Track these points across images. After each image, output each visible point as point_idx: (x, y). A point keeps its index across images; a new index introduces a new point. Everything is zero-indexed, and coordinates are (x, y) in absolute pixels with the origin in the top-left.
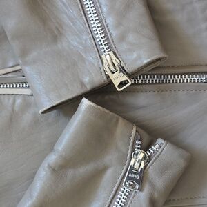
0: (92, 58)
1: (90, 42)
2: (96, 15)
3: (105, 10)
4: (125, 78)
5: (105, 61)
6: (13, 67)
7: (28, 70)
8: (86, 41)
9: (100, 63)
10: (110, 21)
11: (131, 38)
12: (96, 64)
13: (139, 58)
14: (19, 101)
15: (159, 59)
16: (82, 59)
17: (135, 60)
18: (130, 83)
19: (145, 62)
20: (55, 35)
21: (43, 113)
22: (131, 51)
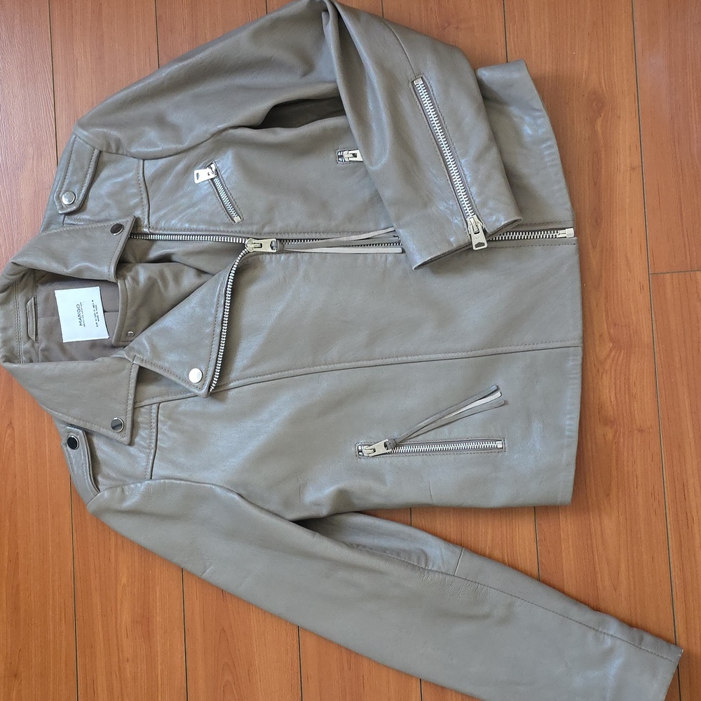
0: (457, 220)
1: (456, 207)
2: (463, 188)
3: (469, 180)
4: (484, 241)
5: (469, 223)
6: (384, 229)
7: (401, 232)
8: (452, 206)
9: (465, 224)
10: (474, 190)
11: (491, 204)
12: (461, 226)
13: (497, 220)
14: (390, 258)
15: (515, 221)
16: (450, 223)
17: (495, 221)
18: (486, 246)
19: (503, 223)
20: (426, 203)
21: (415, 269)
22: (491, 215)
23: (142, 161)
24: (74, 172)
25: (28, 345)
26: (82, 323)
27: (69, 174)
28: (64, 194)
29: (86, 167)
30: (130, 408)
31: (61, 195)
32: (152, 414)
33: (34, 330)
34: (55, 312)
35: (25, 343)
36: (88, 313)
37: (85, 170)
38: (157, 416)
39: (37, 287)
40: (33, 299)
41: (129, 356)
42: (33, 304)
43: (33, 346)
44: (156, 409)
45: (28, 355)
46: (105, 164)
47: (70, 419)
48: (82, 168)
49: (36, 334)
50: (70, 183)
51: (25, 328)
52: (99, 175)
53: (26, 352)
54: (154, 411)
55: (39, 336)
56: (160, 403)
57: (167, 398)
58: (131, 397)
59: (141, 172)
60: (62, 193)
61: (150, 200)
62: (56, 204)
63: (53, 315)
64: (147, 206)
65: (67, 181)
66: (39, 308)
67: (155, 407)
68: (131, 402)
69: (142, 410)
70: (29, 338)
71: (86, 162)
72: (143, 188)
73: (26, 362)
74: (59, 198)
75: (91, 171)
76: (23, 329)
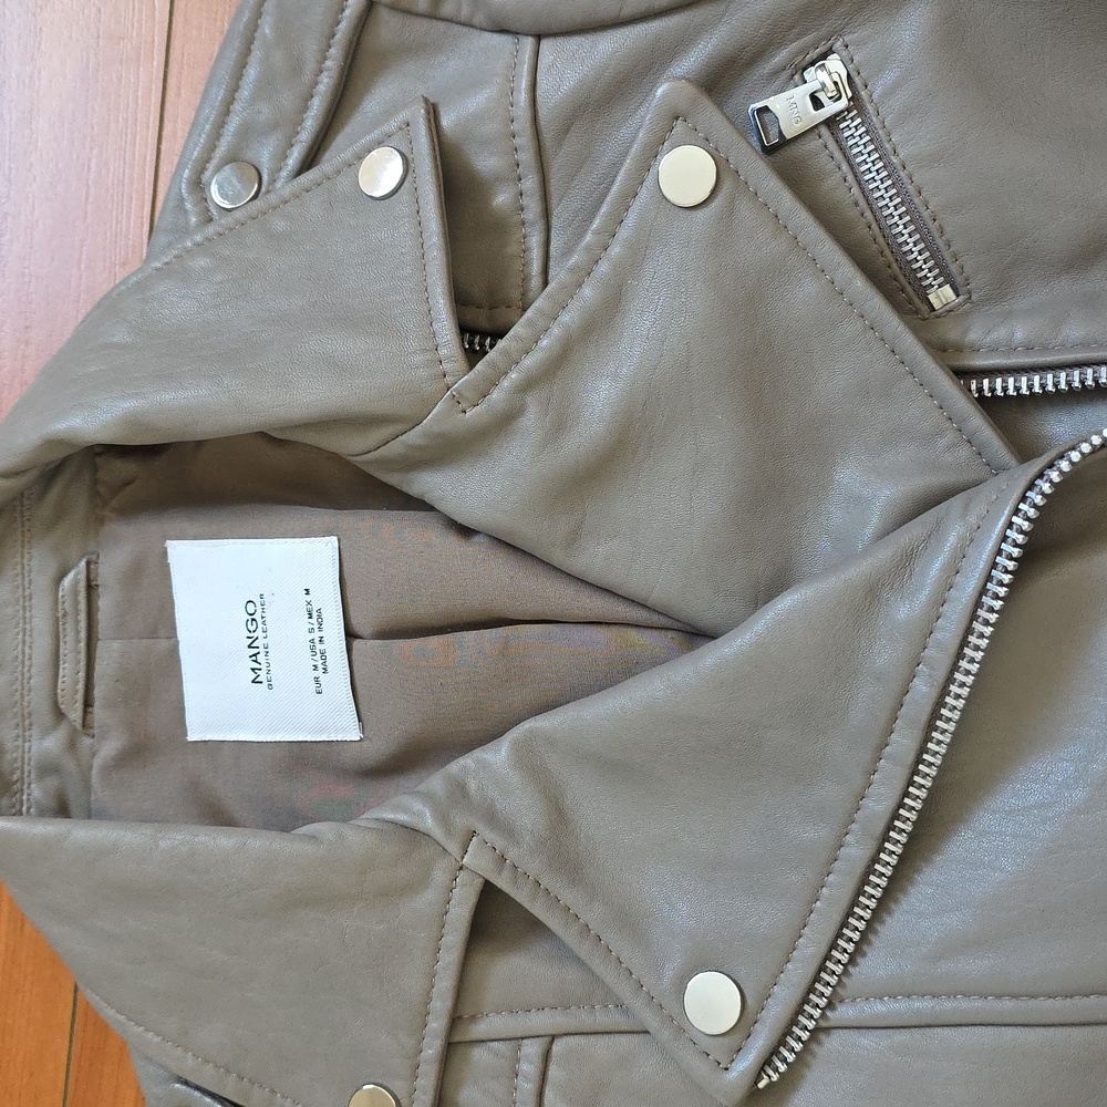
23: (529, 43)
24: (266, 86)
25: (50, 744)
26: (263, 676)
27: (245, 93)
28: (218, 169)
29: (311, 65)
30: (432, 1049)
31: (207, 174)
32: (520, 1082)
33: (81, 686)
34: (160, 621)
35: (45, 733)
36: (288, 638)
37: (307, 77)
38: (541, 1095)
39: (101, 521)
40: (83, 564)
41: (449, 831)
42: (83, 584)
43: (72, 745)
44: (538, 1061)
45: (52, 782)
46: (385, 60)
47: (190, 1061)
48: (296, 69)
49: (88, 703)
50: (247, 133)
51: (48, 675)
52: (356, 106)
53: (48, 769)
54: (529, 1068)
55: (98, 712)
56: (553, 1038)
57: (584, 1019)
58: (441, 1005)
59: (524, 84)
60: (211, 167)
61: (554, 201)
62: (188, 206)
63: (152, 634)
64: (540, 226)
65: (234, 123)
66: (105, 603)
67: (532, 1049)
68: (437, 1025)
69: (479, 1054)
70: (59, 714)
71: (311, 49)
72: (527, 157)
73: (43, 813)
74: (198, 186)
75: (326, 83)
76: (39, 680)
